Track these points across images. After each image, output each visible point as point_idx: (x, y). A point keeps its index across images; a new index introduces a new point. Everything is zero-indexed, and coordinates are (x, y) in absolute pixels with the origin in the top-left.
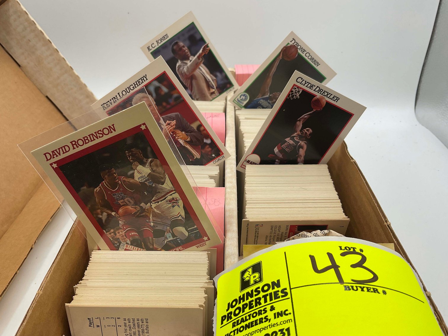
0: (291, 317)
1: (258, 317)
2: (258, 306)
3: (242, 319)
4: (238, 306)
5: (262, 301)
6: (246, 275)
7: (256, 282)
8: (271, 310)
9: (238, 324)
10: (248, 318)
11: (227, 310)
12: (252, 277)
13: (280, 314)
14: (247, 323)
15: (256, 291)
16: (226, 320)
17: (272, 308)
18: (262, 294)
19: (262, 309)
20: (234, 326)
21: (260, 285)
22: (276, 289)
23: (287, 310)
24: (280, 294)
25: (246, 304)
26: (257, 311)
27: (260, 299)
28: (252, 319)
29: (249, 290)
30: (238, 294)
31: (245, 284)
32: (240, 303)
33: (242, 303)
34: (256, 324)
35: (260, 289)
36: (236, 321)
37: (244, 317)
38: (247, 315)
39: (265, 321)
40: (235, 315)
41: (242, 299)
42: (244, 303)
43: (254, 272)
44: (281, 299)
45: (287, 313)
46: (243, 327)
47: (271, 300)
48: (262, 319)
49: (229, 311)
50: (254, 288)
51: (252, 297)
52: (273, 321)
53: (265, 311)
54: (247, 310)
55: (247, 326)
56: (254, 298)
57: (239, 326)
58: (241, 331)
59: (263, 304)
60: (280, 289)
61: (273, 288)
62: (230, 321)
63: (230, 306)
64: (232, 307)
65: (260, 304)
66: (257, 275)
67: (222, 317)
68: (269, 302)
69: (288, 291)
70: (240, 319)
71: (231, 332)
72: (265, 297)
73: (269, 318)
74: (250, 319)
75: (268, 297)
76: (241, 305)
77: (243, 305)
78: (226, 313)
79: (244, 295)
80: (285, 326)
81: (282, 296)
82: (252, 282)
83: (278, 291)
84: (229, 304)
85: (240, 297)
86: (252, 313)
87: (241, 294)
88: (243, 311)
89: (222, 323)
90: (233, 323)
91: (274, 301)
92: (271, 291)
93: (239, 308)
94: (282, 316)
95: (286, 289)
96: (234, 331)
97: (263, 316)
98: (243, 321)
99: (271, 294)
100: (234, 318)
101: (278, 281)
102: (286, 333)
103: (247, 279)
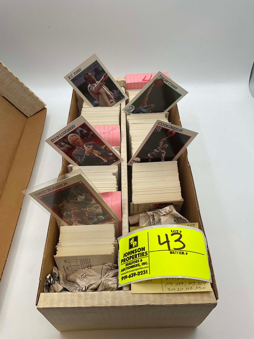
0: (148, 265)
1: (136, 264)
2: (136, 259)
3: (130, 263)
4: (128, 256)
5: (138, 256)
6: (131, 241)
7: (135, 246)
8: (141, 261)
9: (128, 265)
10: (132, 263)
11: (124, 257)
12: (134, 243)
13: (144, 264)
14: (131, 265)
15: (135, 251)
16: (123, 262)
17: (141, 260)
18: (137, 253)
19: (137, 260)
20: (126, 266)
21: (137, 248)
22: (143, 251)
23: (147, 262)
24: (145, 254)
25: (131, 256)
26: (135, 260)
27: (136, 255)
28: (133, 264)
29: (132, 249)
30: (128, 250)
31: (131, 246)
32: (129, 255)
33: (130, 256)
34: (135, 267)
35: (137, 250)
36: (127, 263)
37: (130, 262)
38: (131, 261)
39: (138, 266)
40: (127, 261)
41: (129, 253)
42: (130, 255)
43: (134, 241)
44: (145, 256)
45: (147, 263)
46: (130, 267)
47: (141, 256)
48: (137, 264)
49: (124, 258)
50: (134, 249)
51: (133, 253)
52: (141, 266)
53: (139, 262)
54: (131, 259)
55: (132, 267)
56: (134, 254)
57: (128, 266)
58: (129, 269)
59: (138, 258)
60: (145, 252)
61: (142, 251)
62: (125, 263)
63: (125, 255)
64: (126, 256)
65: (137, 258)
66: (136, 242)
67: (122, 260)
68: (140, 257)
69: (148, 253)
70: (129, 263)
71: (125, 268)
72: (139, 254)
73: (140, 264)
74: (132, 264)
75: (140, 255)
76: (129, 256)
77: (130, 257)
78: (123, 259)
79: (130, 251)
80: (145, 269)
81: (145, 255)
82: (134, 246)
83: (144, 252)
84: (124, 254)
85: (129, 252)
86: (133, 261)
87: (129, 251)
88: (130, 260)
89: (122, 263)
90: (126, 264)
91: (142, 257)
92: (141, 252)
93: (128, 257)
94: (145, 264)
95: (147, 252)
96: (126, 268)
97: (138, 263)
98: (130, 264)
99: (141, 253)
100: (126, 262)
101: (144, 247)
102: (146, 272)
103: (132, 243)
